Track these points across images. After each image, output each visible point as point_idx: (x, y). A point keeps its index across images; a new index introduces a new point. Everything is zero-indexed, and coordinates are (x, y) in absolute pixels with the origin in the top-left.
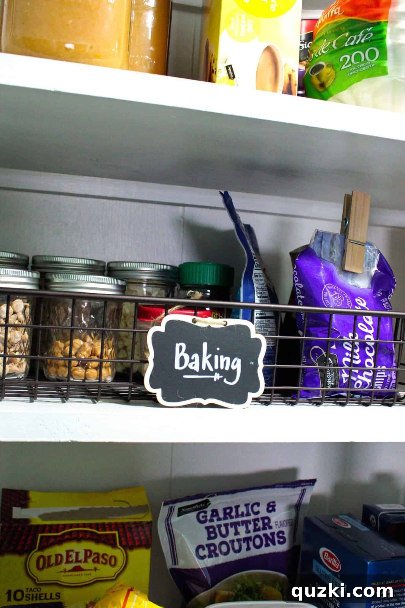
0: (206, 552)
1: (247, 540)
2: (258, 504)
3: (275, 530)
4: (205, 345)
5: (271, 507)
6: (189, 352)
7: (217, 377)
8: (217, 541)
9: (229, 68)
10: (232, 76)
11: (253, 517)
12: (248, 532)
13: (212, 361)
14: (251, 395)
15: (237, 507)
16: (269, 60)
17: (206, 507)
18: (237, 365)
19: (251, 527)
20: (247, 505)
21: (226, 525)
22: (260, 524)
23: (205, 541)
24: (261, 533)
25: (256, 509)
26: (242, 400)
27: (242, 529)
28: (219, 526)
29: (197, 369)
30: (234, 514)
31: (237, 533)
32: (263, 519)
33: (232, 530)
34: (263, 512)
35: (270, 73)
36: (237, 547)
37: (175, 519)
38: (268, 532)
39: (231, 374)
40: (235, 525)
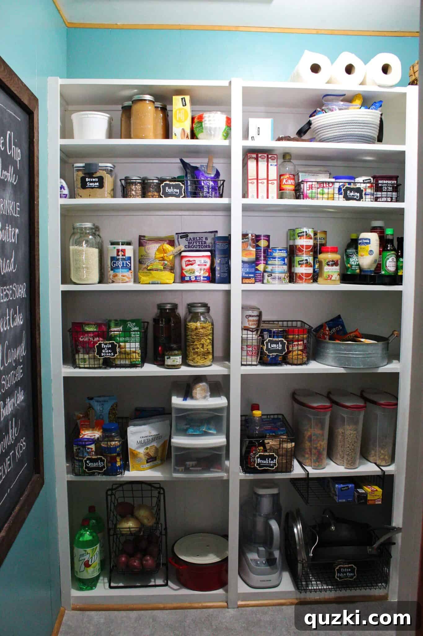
0: (188, 247)
1: (199, 246)
2: (202, 238)
3: (207, 244)
4: (172, 188)
5: (206, 239)
6: (169, 189)
7: (174, 193)
8: (191, 245)
9: (175, 134)
10: (176, 135)
11: (201, 241)
12: (199, 244)
13: (173, 190)
14: (181, 196)
15: (196, 238)
16: (183, 131)
17: (188, 237)
18: (178, 191)
19: (200, 243)
20: (199, 238)
21: (193, 242)
22: (203, 243)
23: (187, 245)
24: (203, 245)
25: (202, 239)
26: (180, 197)
27: (198, 243)
28: (192, 242)
29: (170, 191)
30: (196, 239)
31: (196, 244)
32: (204, 242)
33: (195, 243)
34: (204, 240)
35: (183, 133)
36: (193, 243)
37: (180, 239)
38: (205, 245)
39: (177, 193)
40: (196, 242)
